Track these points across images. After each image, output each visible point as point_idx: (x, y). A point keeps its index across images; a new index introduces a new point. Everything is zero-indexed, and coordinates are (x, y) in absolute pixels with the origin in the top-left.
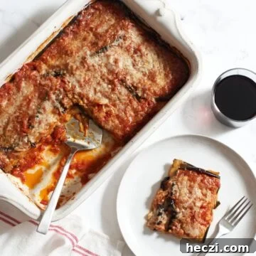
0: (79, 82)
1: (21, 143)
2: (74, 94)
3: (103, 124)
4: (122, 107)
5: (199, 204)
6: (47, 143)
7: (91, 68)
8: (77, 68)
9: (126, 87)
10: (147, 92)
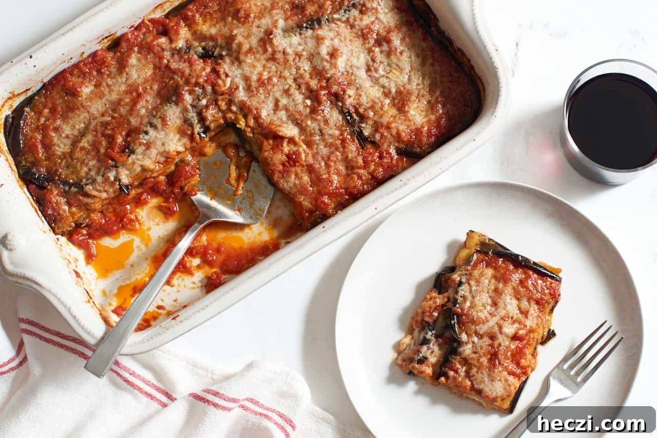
0: (246, 79)
1: (99, 179)
2: (230, 102)
3: (276, 177)
4: (324, 151)
5: (509, 329)
6: (154, 191)
7: (279, 56)
8: (250, 50)
9: (343, 112)
10: (382, 130)
